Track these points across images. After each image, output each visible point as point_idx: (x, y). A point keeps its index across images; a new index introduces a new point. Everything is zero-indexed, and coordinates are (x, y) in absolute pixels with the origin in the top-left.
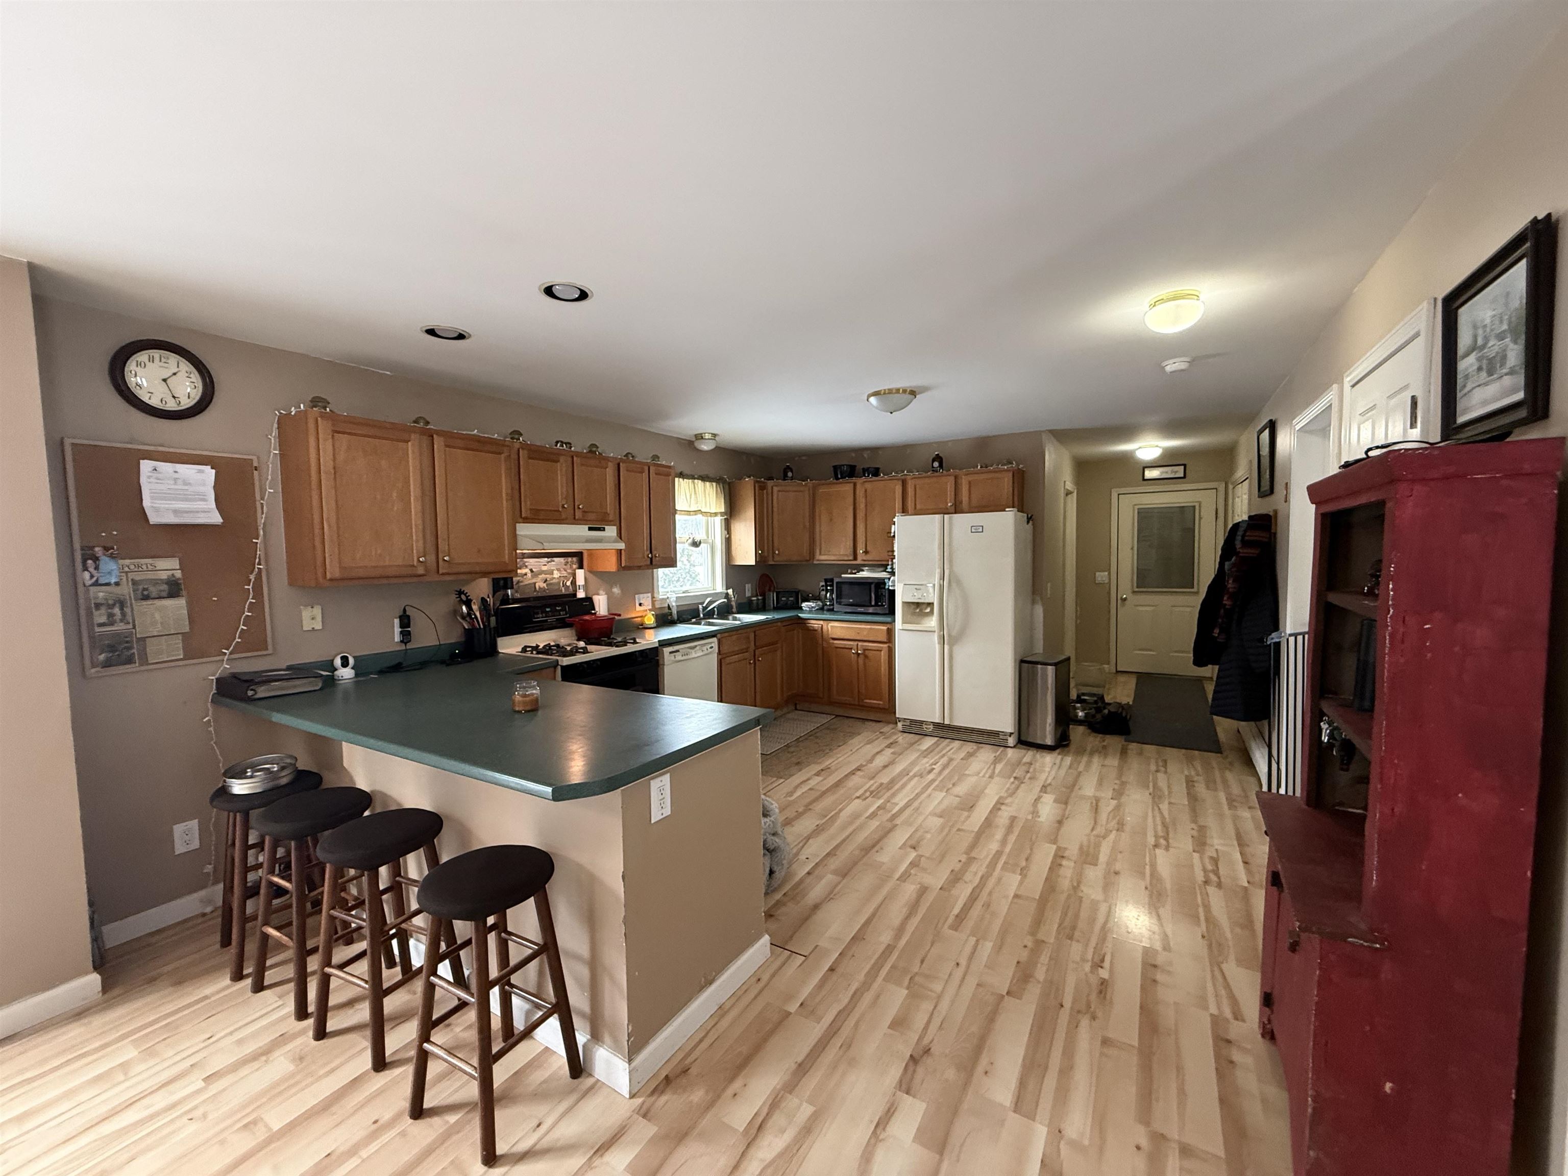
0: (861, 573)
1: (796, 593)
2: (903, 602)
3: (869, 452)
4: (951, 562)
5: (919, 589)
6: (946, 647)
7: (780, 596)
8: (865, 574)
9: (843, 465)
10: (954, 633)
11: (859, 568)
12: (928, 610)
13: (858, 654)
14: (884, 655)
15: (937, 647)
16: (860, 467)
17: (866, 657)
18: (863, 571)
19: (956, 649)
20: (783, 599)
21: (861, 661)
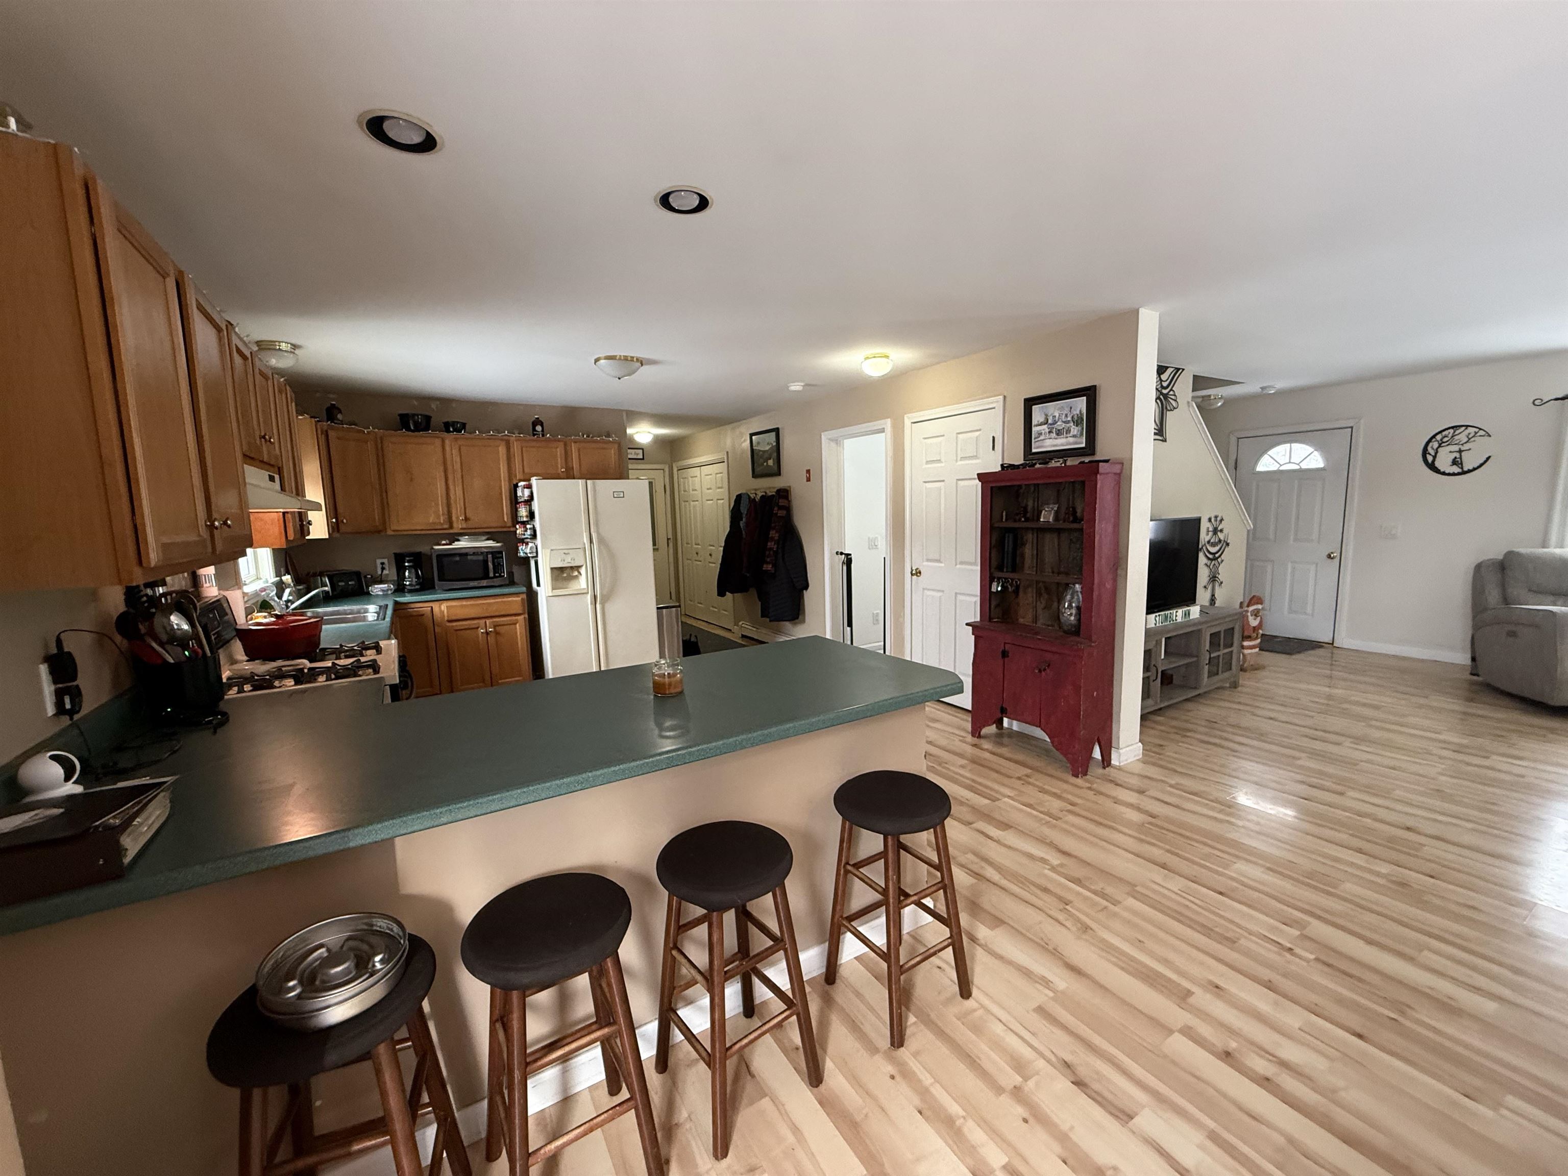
0: (456, 543)
1: (357, 575)
2: (552, 569)
3: (438, 403)
4: (597, 525)
5: (568, 554)
6: (598, 606)
7: (335, 579)
8: (463, 543)
9: (418, 415)
10: (605, 593)
11: (454, 538)
12: (576, 573)
13: (487, 633)
14: (520, 629)
15: (590, 607)
16: (437, 420)
17: (497, 633)
18: (458, 540)
19: (607, 606)
20: (340, 584)
21: (491, 639)
